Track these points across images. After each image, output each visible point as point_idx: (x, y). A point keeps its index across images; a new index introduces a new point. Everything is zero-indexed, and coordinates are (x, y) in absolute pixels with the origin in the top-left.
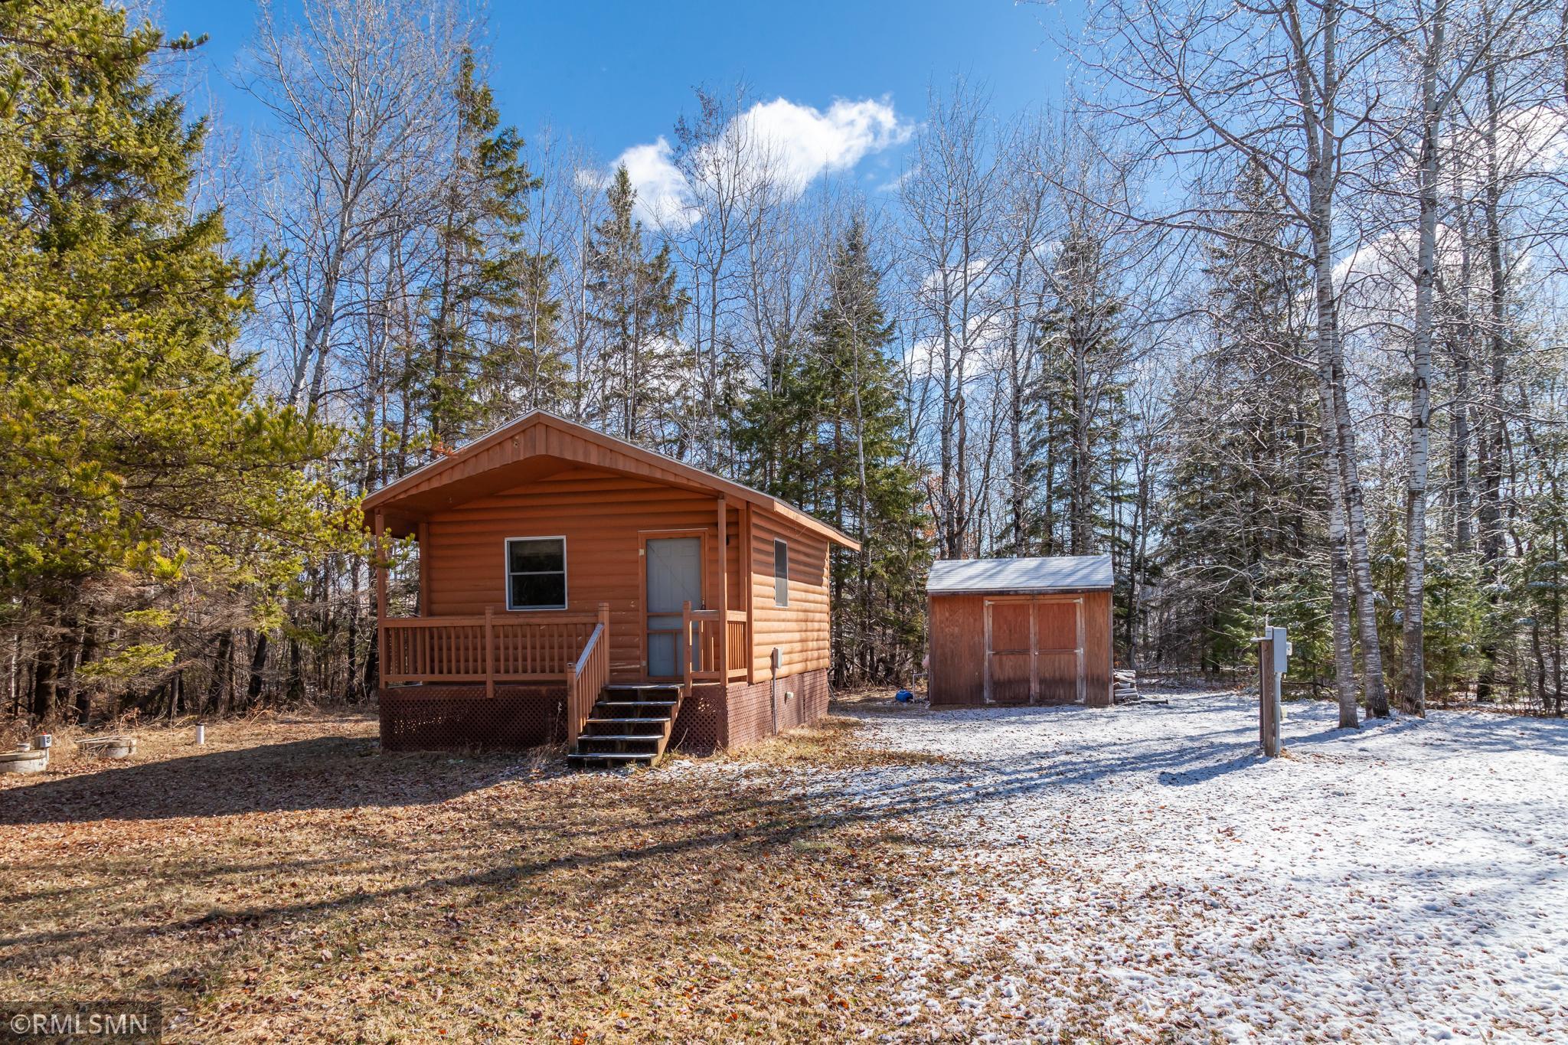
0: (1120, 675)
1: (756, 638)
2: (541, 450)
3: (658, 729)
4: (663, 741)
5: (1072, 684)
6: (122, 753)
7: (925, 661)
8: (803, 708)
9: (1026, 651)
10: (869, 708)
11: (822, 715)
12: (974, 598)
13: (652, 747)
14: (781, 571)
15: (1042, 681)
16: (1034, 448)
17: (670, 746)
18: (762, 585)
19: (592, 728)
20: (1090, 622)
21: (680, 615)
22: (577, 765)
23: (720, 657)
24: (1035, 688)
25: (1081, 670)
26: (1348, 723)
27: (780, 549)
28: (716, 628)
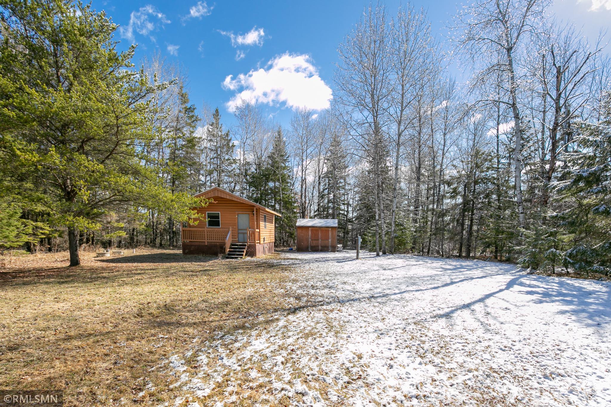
0: (338, 246)
1: (261, 235)
2: (216, 195)
3: (243, 252)
4: (244, 254)
5: (328, 247)
6: (122, 254)
7: (296, 241)
8: (270, 250)
9: (318, 240)
10: (283, 251)
11: (273, 252)
12: (307, 228)
13: (242, 255)
14: (265, 221)
15: (322, 246)
16: (324, 190)
17: (246, 255)
18: (262, 224)
19: (230, 251)
20: (332, 234)
21: (246, 230)
22: (227, 258)
23: (254, 238)
24: (320, 248)
25: (330, 244)
26: (378, 255)
27: (265, 216)
28: (254, 233)
